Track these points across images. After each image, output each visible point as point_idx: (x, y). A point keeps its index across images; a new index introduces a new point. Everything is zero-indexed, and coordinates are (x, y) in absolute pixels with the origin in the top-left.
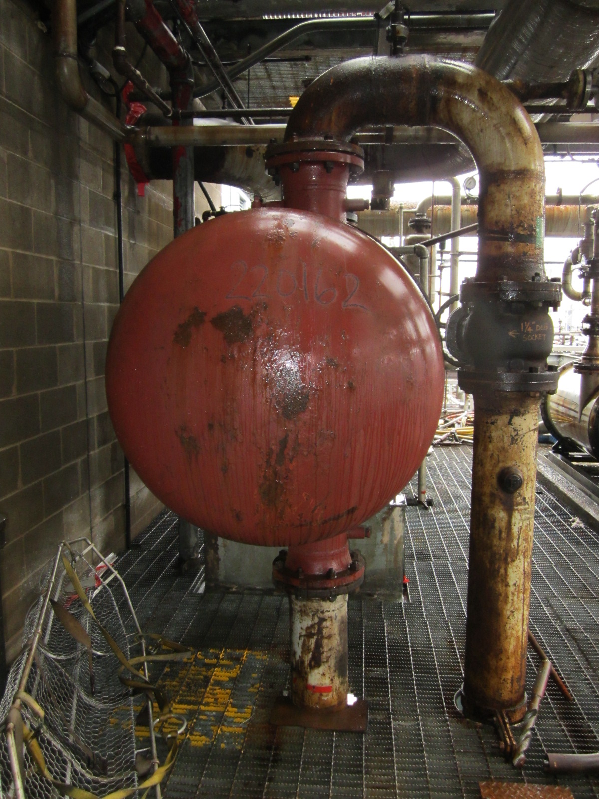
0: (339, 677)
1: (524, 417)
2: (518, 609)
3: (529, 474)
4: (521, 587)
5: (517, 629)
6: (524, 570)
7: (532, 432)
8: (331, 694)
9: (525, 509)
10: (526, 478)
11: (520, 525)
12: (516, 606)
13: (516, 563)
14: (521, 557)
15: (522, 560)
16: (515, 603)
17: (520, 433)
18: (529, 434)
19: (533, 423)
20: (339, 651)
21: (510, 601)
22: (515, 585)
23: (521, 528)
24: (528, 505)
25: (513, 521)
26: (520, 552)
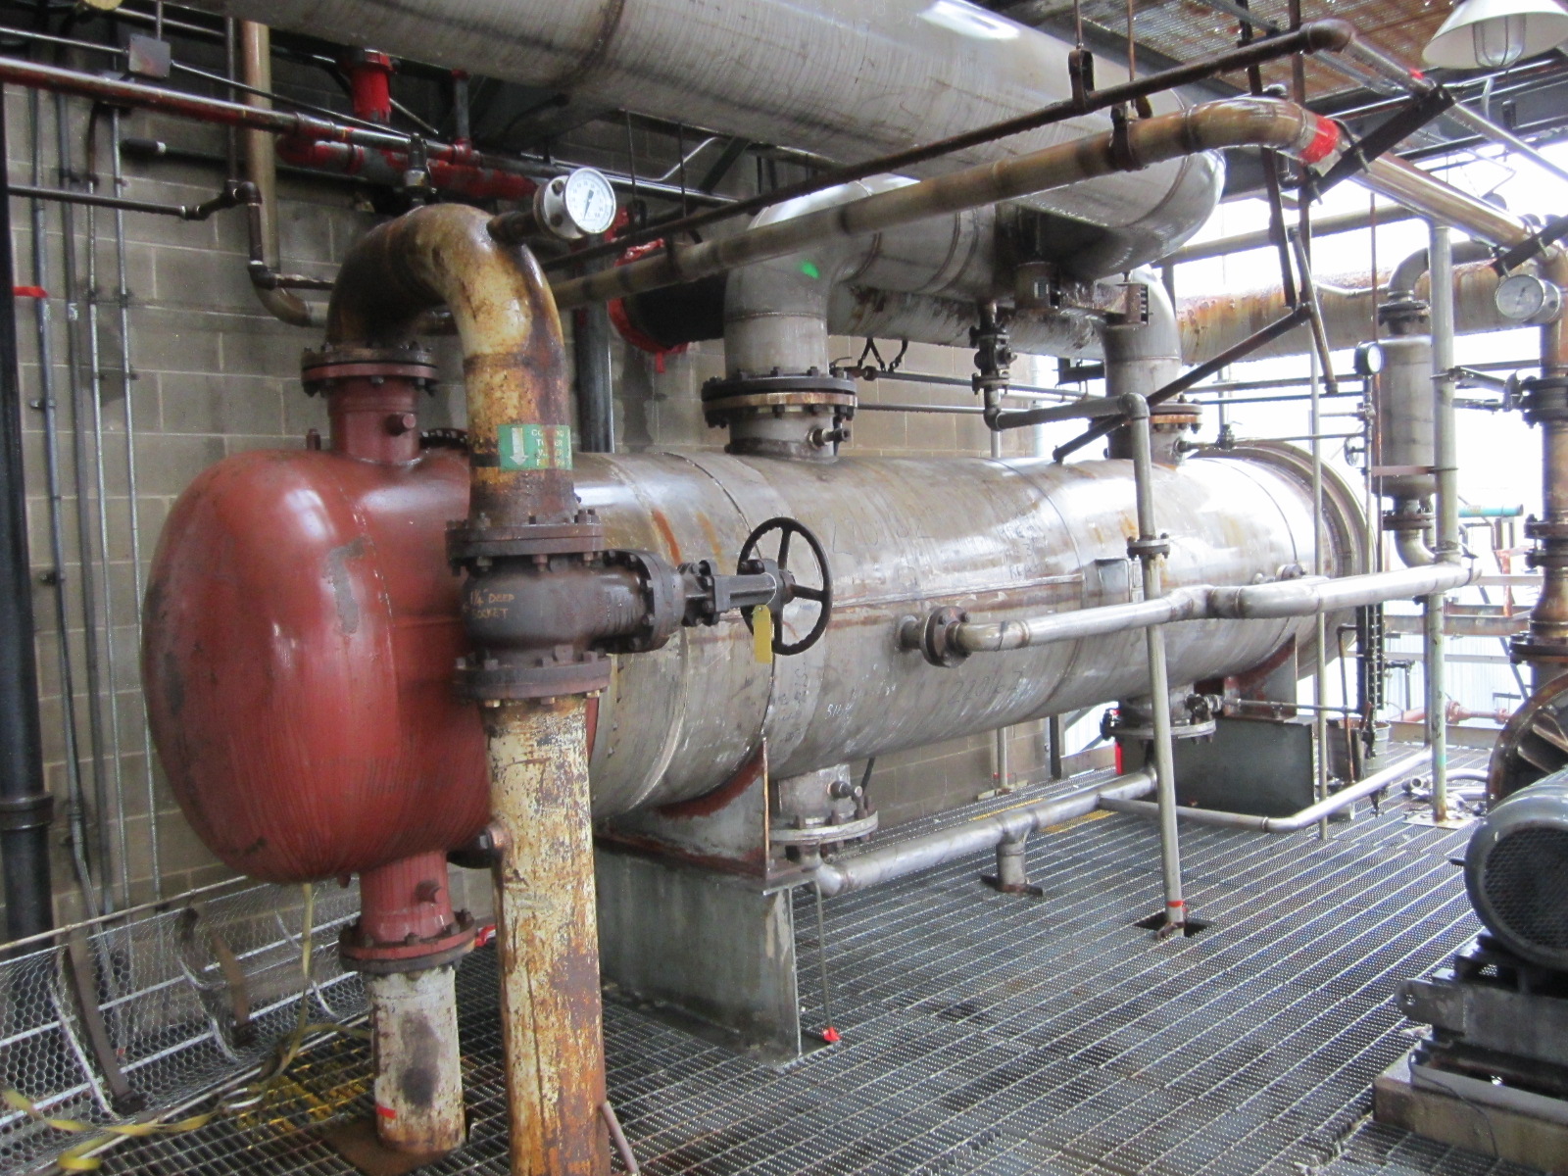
0: (406, 1102)
1: (502, 740)
2: (526, 1056)
3: (522, 833)
4: (529, 1021)
5: (530, 1090)
6: (530, 992)
7: (520, 765)
8: (394, 1122)
9: (520, 890)
10: (516, 839)
11: (515, 914)
12: (523, 1051)
13: (515, 975)
14: (523, 969)
15: (525, 974)
16: (520, 1044)
17: (500, 764)
18: (514, 767)
19: (520, 750)
20: (404, 1062)
21: (513, 1037)
22: (517, 1012)
23: (516, 921)
24: (526, 883)
25: (505, 906)
26: (519, 960)
